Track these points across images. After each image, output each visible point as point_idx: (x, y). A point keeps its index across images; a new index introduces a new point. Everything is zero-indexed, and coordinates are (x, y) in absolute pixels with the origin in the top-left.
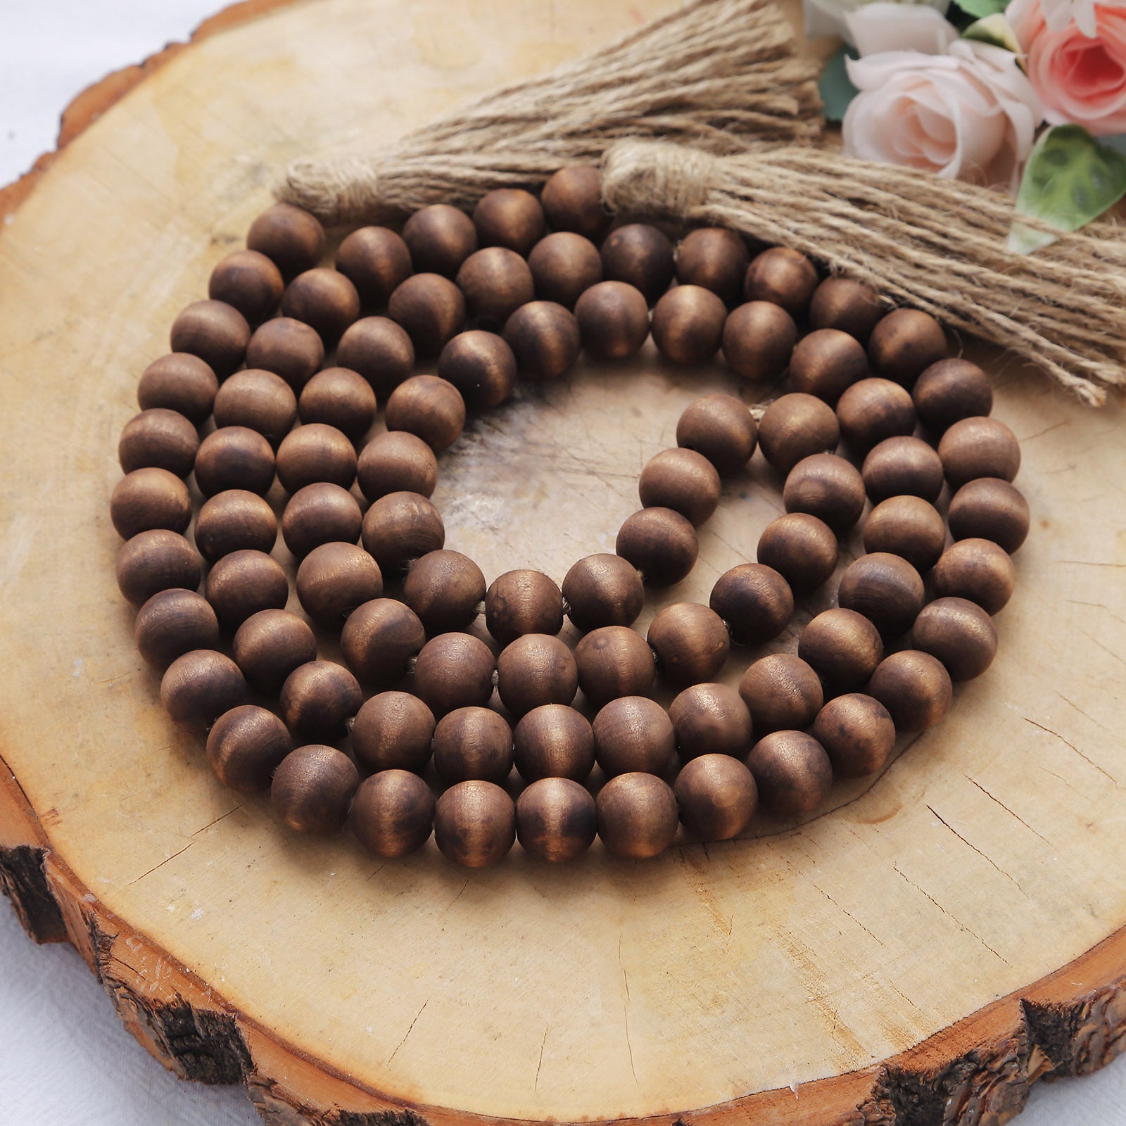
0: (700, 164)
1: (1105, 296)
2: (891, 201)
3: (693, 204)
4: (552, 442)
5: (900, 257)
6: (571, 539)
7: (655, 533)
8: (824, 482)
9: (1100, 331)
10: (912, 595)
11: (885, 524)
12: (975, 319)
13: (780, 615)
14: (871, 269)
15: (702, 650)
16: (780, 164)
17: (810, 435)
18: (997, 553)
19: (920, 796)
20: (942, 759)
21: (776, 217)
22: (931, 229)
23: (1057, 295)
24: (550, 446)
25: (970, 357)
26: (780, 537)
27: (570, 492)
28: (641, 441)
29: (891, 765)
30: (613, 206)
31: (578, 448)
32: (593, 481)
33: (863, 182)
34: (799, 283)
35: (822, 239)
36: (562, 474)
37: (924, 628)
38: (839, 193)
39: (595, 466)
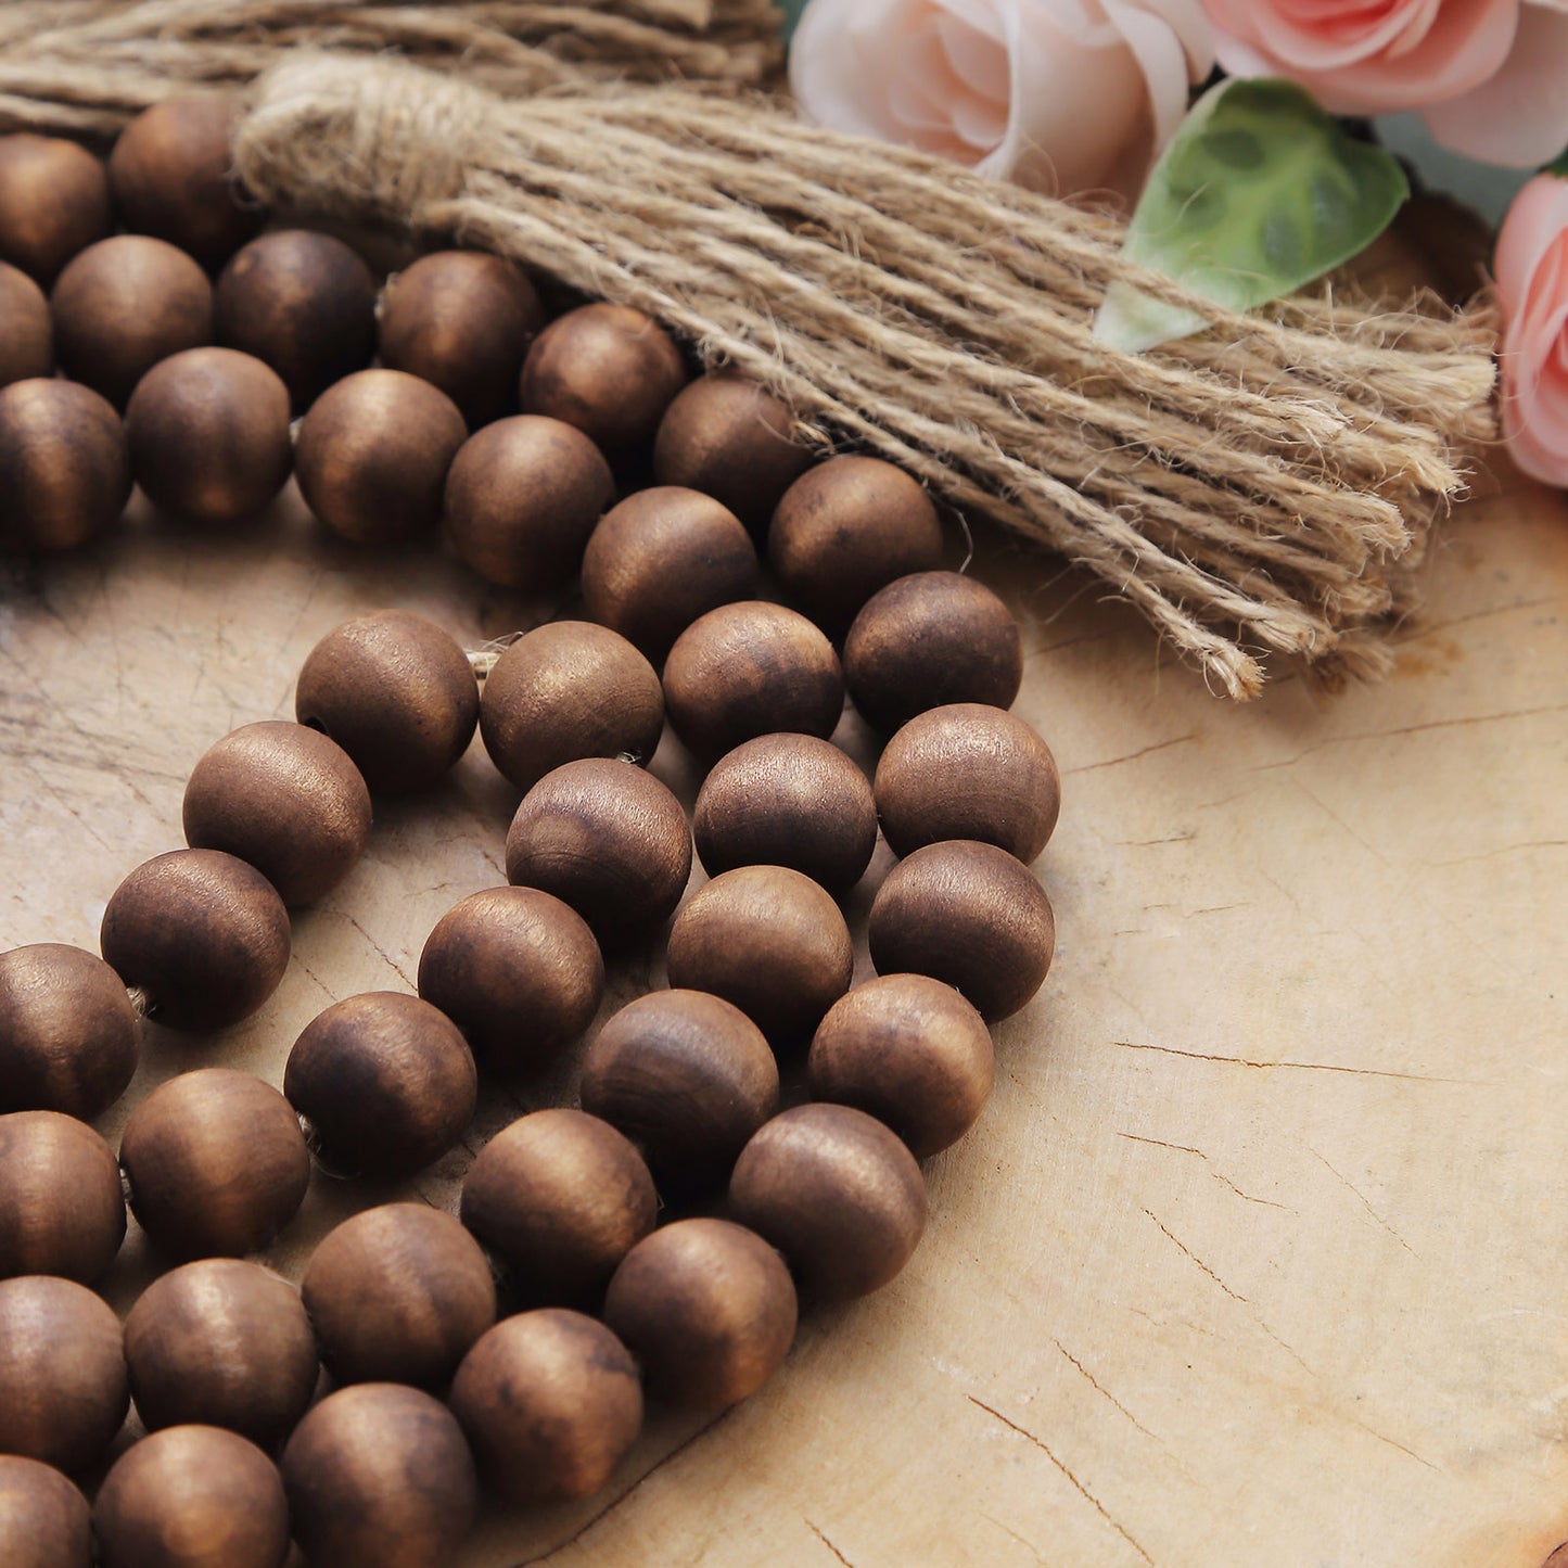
0: (456, 110)
1: (1286, 454)
2: (855, 218)
3: (435, 196)
4: (35, 692)
5: (859, 341)
6: (26, 908)
7: (177, 906)
8: (586, 822)
9: (1273, 532)
10: (736, 1091)
11: (708, 925)
12: (1008, 490)
13: (431, 1115)
14: (788, 361)
15: (229, 1179)
16: (629, 123)
17: (582, 713)
18: (952, 1011)
19: (691, 1559)
20: (762, 1477)
21: (596, 235)
22: (933, 284)
23: (1182, 446)
24: (29, 700)
25: (982, 574)
26: (462, 937)
27: (50, 803)
28: (234, 705)
29: (639, 1482)
30: (258, 189)
31: (91, 710)
32: (108, 784)
33: (801, 172)
34: (632, 383)
35: (694, 289)
36: (40, 763)
37: (751, 1171)
38: (746, 193)
39: (119, 751)
